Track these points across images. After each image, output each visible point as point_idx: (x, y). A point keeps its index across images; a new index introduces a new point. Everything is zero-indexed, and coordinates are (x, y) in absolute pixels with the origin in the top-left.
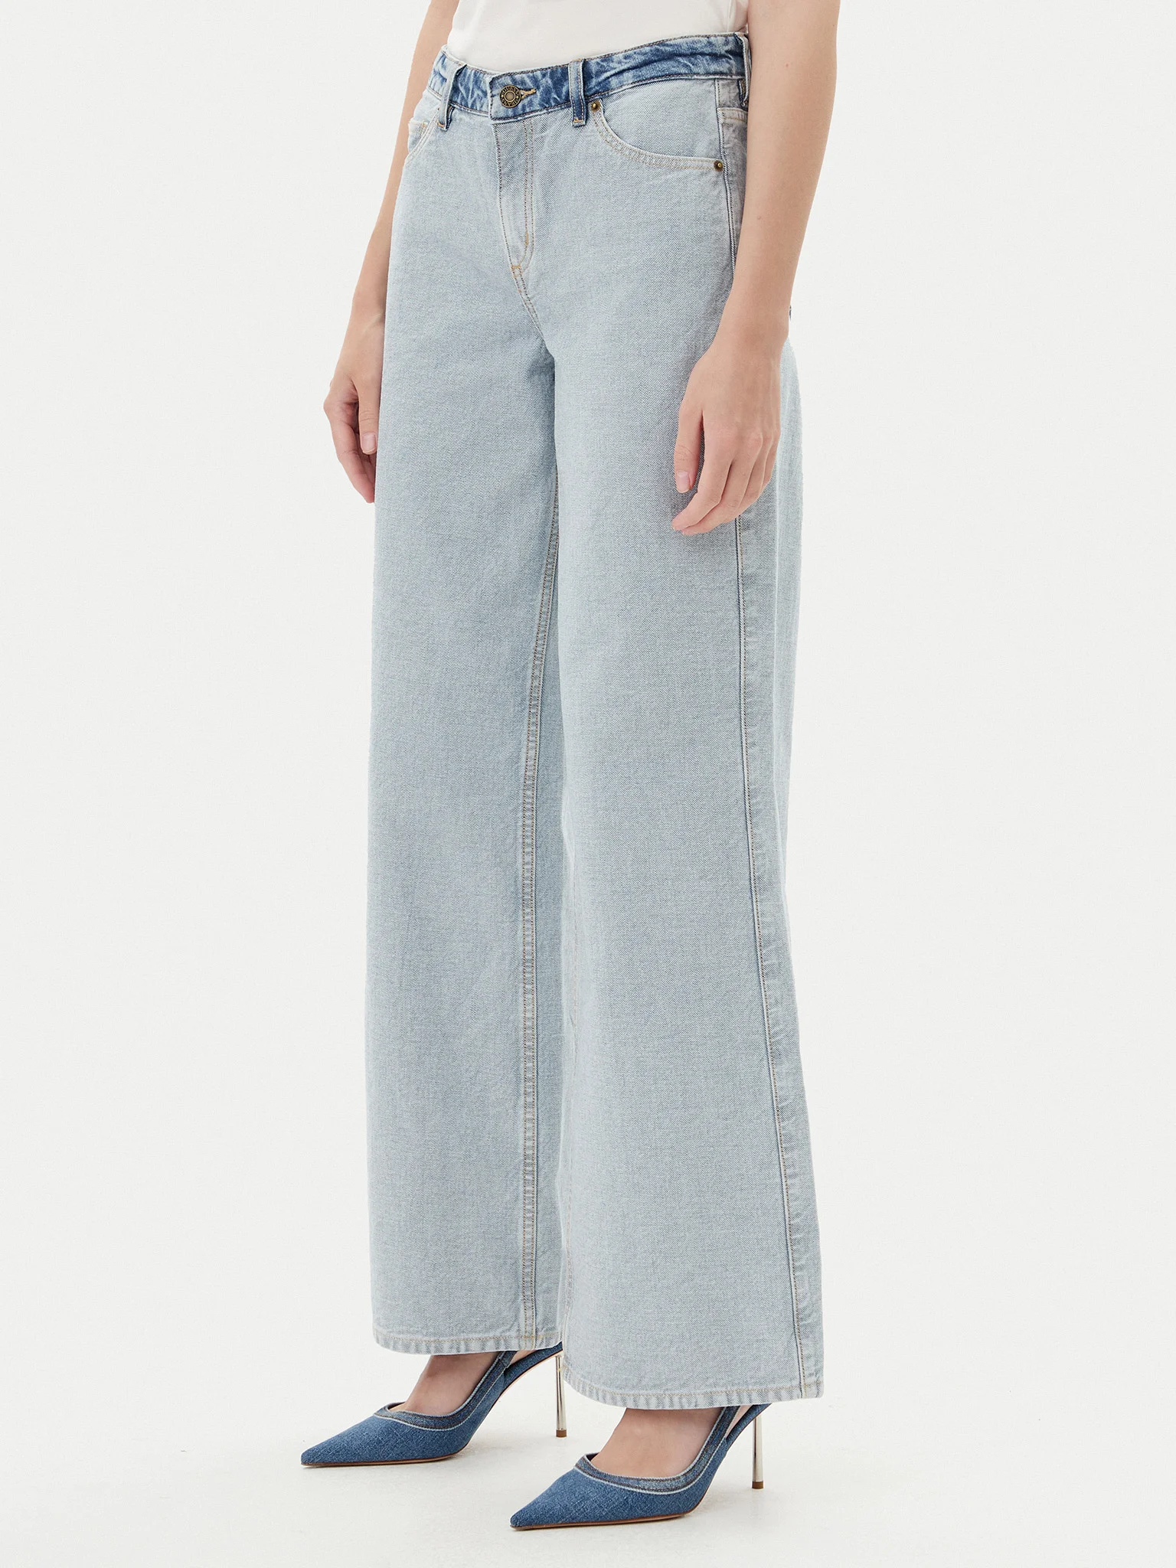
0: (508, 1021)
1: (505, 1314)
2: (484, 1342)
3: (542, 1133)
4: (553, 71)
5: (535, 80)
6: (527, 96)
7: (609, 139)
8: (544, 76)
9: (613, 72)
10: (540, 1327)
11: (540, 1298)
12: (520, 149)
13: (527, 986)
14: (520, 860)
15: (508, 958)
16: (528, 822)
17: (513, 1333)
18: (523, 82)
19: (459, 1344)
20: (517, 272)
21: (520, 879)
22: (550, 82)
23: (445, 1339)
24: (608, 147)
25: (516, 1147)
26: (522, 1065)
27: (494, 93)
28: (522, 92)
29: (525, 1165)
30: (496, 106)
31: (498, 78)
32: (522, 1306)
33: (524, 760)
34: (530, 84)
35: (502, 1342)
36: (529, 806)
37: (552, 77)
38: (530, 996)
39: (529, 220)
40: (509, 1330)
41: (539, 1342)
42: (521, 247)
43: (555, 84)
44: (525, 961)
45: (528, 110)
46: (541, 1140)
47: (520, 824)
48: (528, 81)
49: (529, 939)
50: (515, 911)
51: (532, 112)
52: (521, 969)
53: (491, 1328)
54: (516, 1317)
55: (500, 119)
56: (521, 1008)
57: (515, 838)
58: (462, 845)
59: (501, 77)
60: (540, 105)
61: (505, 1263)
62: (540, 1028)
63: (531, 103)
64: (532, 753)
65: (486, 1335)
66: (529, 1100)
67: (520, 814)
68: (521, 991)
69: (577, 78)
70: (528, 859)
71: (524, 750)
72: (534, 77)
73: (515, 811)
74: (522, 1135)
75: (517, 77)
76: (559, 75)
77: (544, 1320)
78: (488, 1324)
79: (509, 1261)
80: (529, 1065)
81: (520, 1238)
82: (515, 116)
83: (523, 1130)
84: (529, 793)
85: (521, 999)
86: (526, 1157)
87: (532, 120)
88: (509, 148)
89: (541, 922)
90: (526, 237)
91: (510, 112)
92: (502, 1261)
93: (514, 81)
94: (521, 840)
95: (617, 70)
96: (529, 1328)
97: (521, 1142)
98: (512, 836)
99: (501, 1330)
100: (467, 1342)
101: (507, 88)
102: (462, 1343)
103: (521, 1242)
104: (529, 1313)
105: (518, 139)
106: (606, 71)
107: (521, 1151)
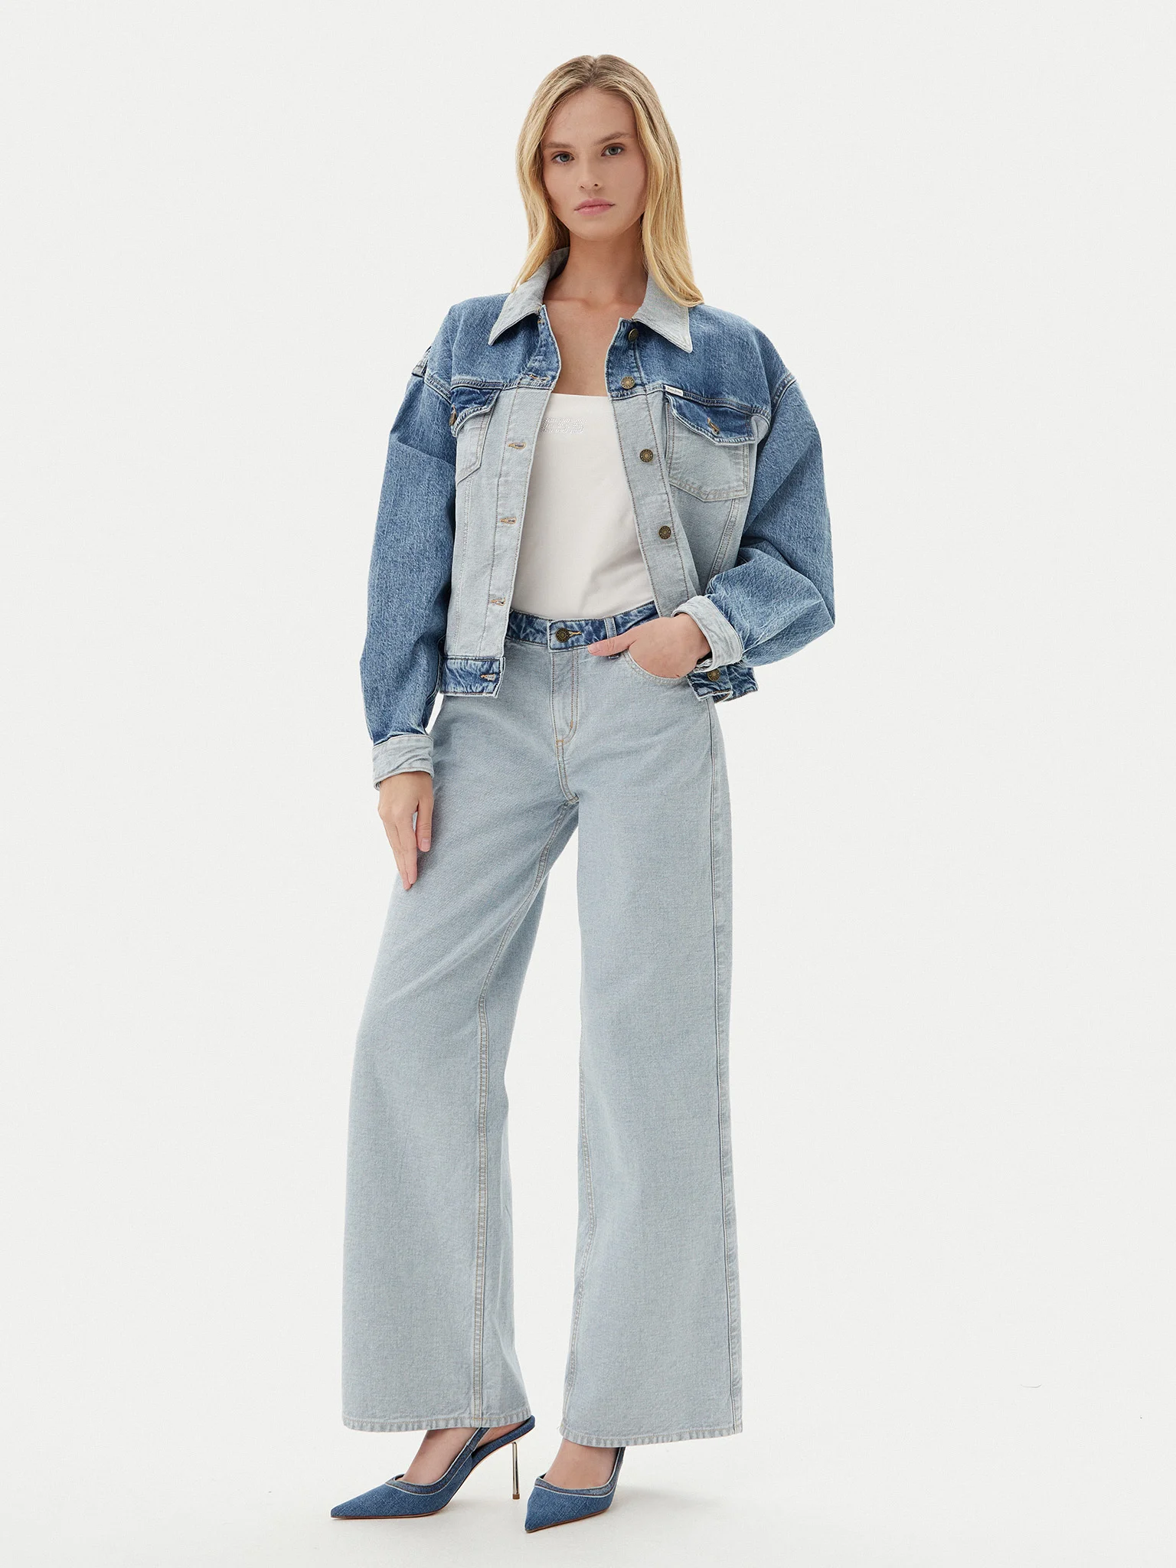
0: (468, 1209)
1: (461, 1402)
2: (447, 1421)
3: (487, 1284)
4: (593, 622)
5: (581, 627)
6: (574, 635)
7: (634, 666)
8: (587, 624)
9: (633, 622)
10: (485, 1412)
11: (485, 1392)
12: (569, 668)
13: (481, 1185)
14: (478, 1101)
15: (470, 1167)
16: (484, 1075)
17: (466, 1415)
18: (572, 627)
19: (432, 1423)
20: (560, 744)
21: (478, 1113)
22: (591, 628)
23: (424, 1420)
24: (633, 671)
25: (471, 1292)
26: (476, 1238)
27: (552, 632)
28: (570, 633)
29: (476, 1304)
30: (553, 641)
31: (555, 623)
32: (473, 1397)
33: (480, 1034)
34: (576, 628)
35: (459, 1421)
36: (484, 1065)
37: (592, 626)
38: (484, 1192)
39: (575, 713)
40: (463, 1413)
41: (484, 1422)
42: (567, 730)
43: (594, 630)
44: (480, 1168)
45: (576, 644)
46: (487, 1288)
47: (479, 1076)
48: (575, 626)
49: (483, 1154)
50: (475, 1136)
51: (579, 646)
52: (478, 1173)
53: (452, 1411)
54: (469, 1405)
55: (556, 649)
56: (477, 1200)
57: (476, 1086)
58: (443, 1091)
59: (557, 622)
60: (585, 642)
61: (462, 1367)
62: (489, 1213)
63: (578, 640)
64: (484, 1030)
65: (449, 1416)
66: (480, 1261)
67: (479, 1070)
68: (478, 1188)
69: (612, 628)
70: (483, 1100)
71: (479, 1028)
72: (580, 624)
73: (475, 1068)
74: (474, 1284)
75: (568, 623)
76: (597, 625)
77: (488, 1407)
78: (450, 1408)
79: (464, 1366)
80: (481, 1238)
81: (472, 1351)
82: (566, 648)
83: (475, 1281)
84: (484, 1056)
85: (478, 1194)
86: (476, 1299)
87: (579, 651)
88: (561, 667)
89: (490, 1142)
90: (572, 722)
91: (563, 645)
92: (460, 1365)
93: (566, 626)
94: (479, 1088)
95: (636, 621)
96: (477, 1412)
97: (474, 1289)
98: (474, 1085)
99: (458, 1413)
100: (437, 1421)
101: (561, 630)
102: (434, 1422)
103: (472, 1354)
104: (478, 1402)
105: (568, 662)
106: (629, 622)
107: (473, 1295)
